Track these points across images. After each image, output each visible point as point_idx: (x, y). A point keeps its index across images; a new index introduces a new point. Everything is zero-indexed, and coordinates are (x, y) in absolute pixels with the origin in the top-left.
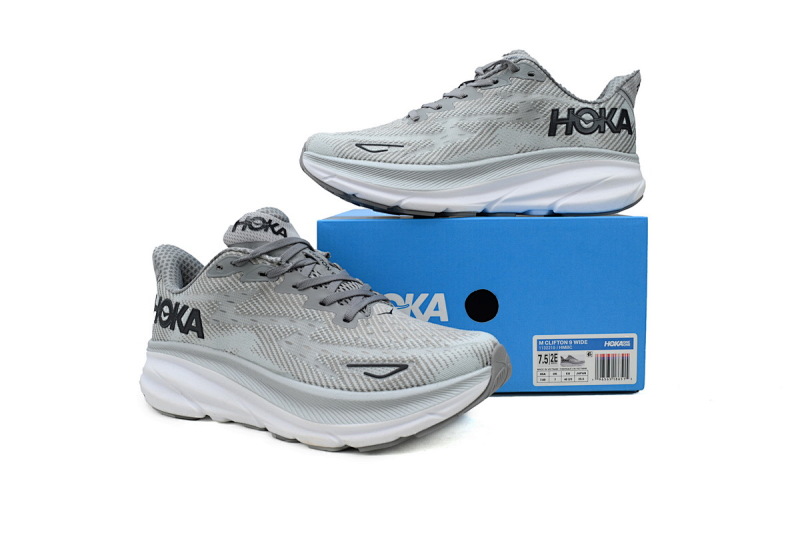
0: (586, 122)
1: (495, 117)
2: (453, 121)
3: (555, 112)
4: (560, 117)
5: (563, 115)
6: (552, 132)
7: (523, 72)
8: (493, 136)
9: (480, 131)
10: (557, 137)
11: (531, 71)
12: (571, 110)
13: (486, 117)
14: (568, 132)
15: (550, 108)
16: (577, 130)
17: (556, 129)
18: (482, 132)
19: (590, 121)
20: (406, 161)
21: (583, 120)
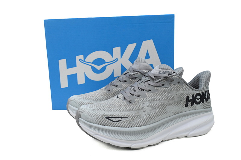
0: (198, 99)
1: (165, 101)
2: (147, 104)
3: (188, 97)
4: (189, 99)
5: (191, 98)
6: (186, 106)
7: (176, 82)
8: (165, 110)
9: (159, 108)
10: (188, 107)
11: (179, 81)
12: (193, 95)
13: (162, 101)
14: (192, 105)
15: (186, 96)
16: (195, 103)
17: (188, 104)
18: (160, 109)
19: (199, 99)
20: (131, 126)
21: (197, 99)
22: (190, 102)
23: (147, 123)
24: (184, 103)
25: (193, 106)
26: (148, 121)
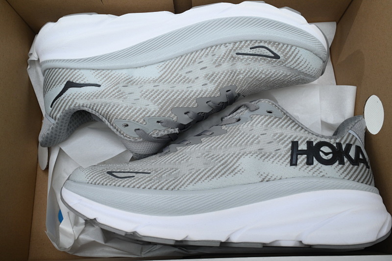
22: (302, 154)
23: (188, 184)
24: (287, 156)
25: (312, 166)
26: (191, 182)
